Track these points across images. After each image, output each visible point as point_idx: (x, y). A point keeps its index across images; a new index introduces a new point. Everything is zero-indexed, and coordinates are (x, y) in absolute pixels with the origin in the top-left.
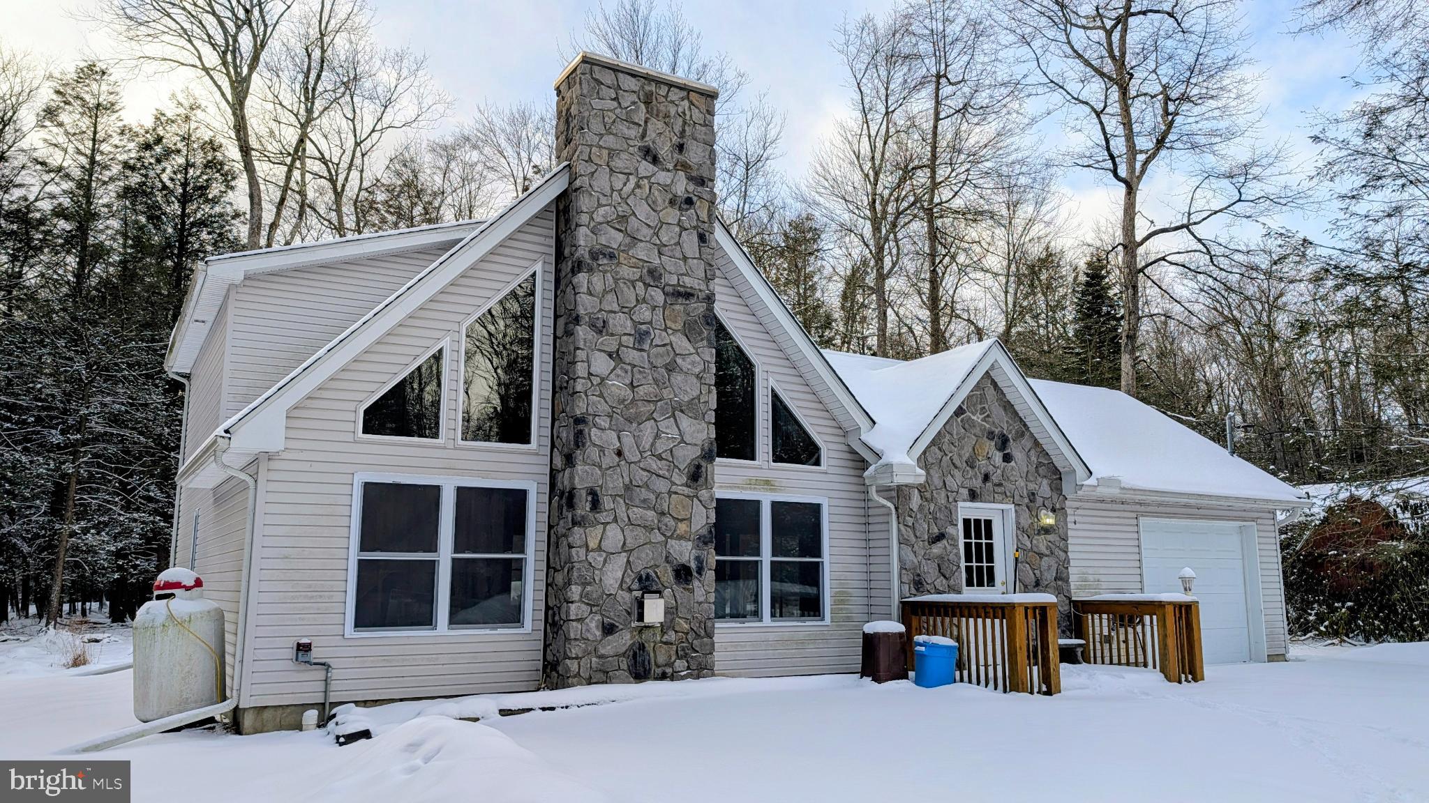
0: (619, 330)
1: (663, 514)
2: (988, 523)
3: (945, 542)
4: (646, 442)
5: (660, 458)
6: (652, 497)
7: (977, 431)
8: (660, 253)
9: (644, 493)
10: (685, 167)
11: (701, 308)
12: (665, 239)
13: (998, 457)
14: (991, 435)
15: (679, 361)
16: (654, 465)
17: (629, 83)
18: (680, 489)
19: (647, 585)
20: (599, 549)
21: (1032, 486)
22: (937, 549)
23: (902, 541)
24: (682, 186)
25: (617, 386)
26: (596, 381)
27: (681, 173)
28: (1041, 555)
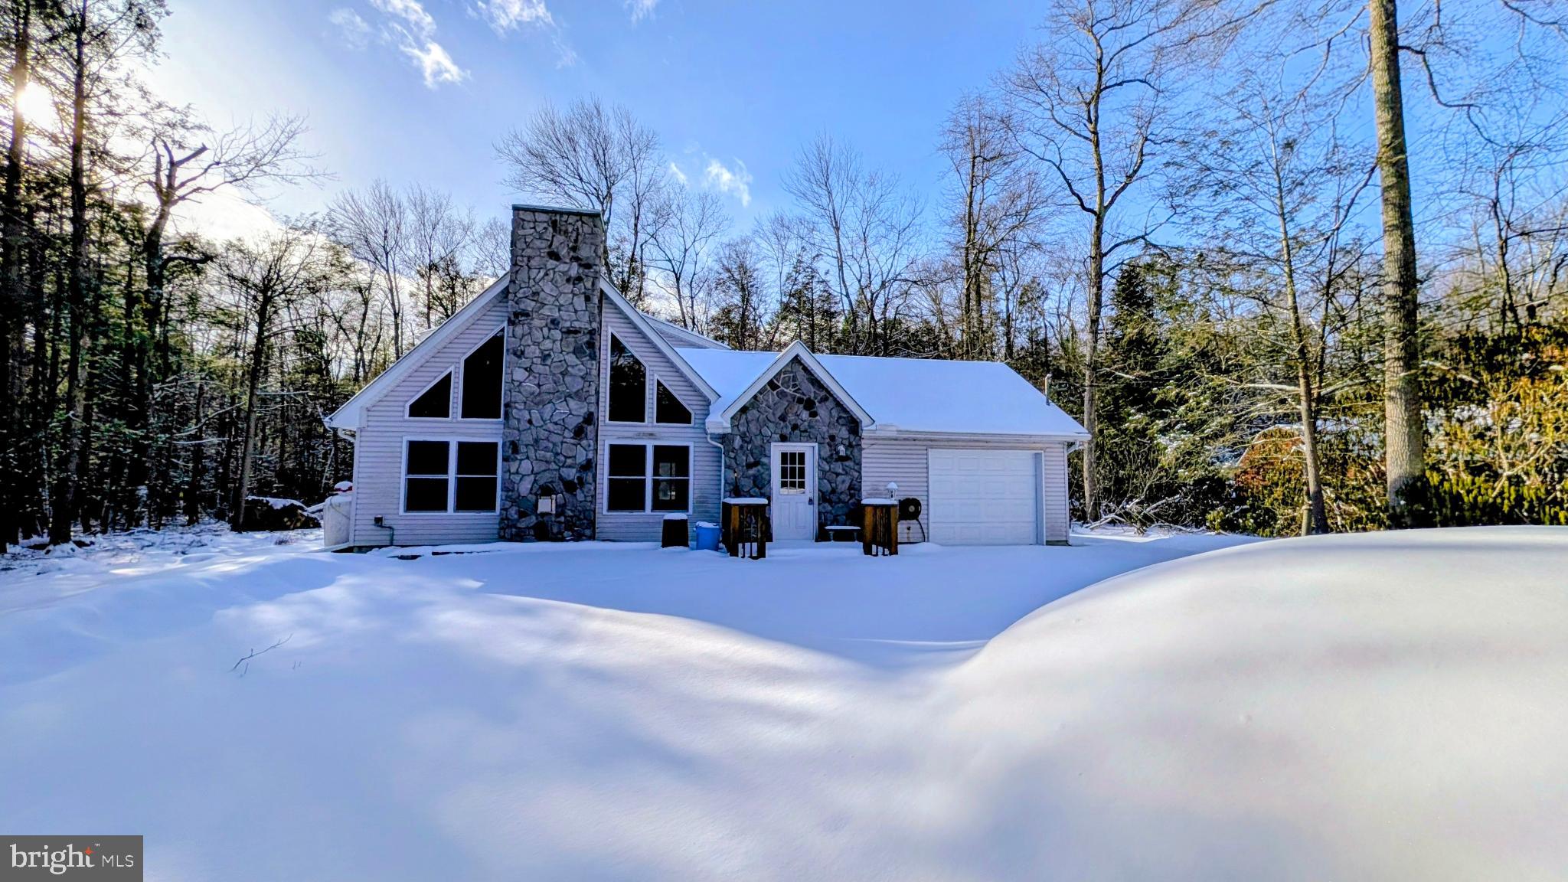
0: (531, 355)
1: (557, 454)
2: (802, 456)
3: (759, 467)
4: (547, 416)
5: (556, 424)
6: (551, 445)
7: (789, 398)
8: (559, 310)
9: (544, 444)
10: (577, 259)
11: (586, 338)
12: (562, 302)
13: (805, 415)
14: (800, 401)
15: (569, 369)
16: (551, 427)
17: (544, 217)
18: (568, 440)
19: (546, 491)
20: (517, 473)
21: (833, 432)
22: (751, 472)
23: (728, 467)
24: (574, 270)
25: (530, 386)
26: (516, 384)
27: (575, 264)
28: (838, 475)
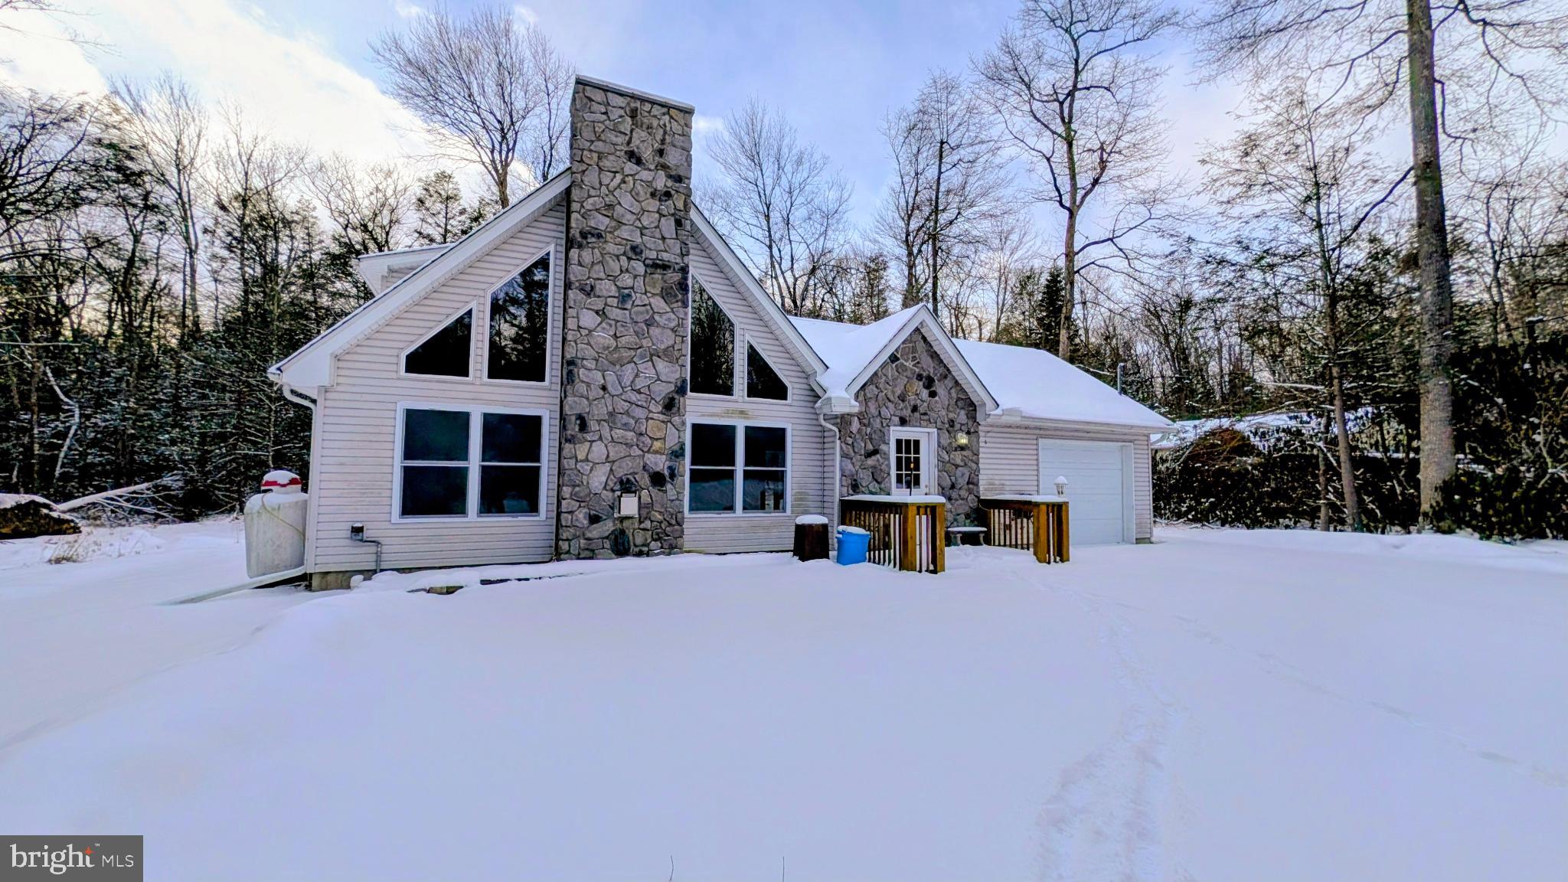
0: (605, 293)
1: (641, 434)
2: (917, 443)
3: (878, 456)
4: (627, 381)
5: (639, 392)
6: (632, 422)
7: (909, 373)
8: (642, 234)
9: (625, 419)
10: (664, 167)
11: (677, 276)
12: (645, 223)
13: (925, 393)
14: (920, 377)
15: (657, 317)
16: (634, 397)
17: (620, 101)
18: (655, 416)
19: (627, 486)
20: (587, 460)
21: (951, 415)
22: (870, 462)
23: (845, 456)
24: (661, 182)
25: (603, 337)
26: (585, 332)
27: (661, 173)
28: (957, 466)
